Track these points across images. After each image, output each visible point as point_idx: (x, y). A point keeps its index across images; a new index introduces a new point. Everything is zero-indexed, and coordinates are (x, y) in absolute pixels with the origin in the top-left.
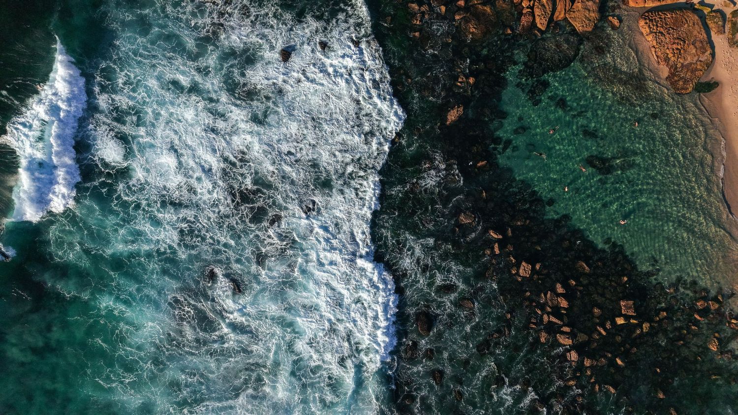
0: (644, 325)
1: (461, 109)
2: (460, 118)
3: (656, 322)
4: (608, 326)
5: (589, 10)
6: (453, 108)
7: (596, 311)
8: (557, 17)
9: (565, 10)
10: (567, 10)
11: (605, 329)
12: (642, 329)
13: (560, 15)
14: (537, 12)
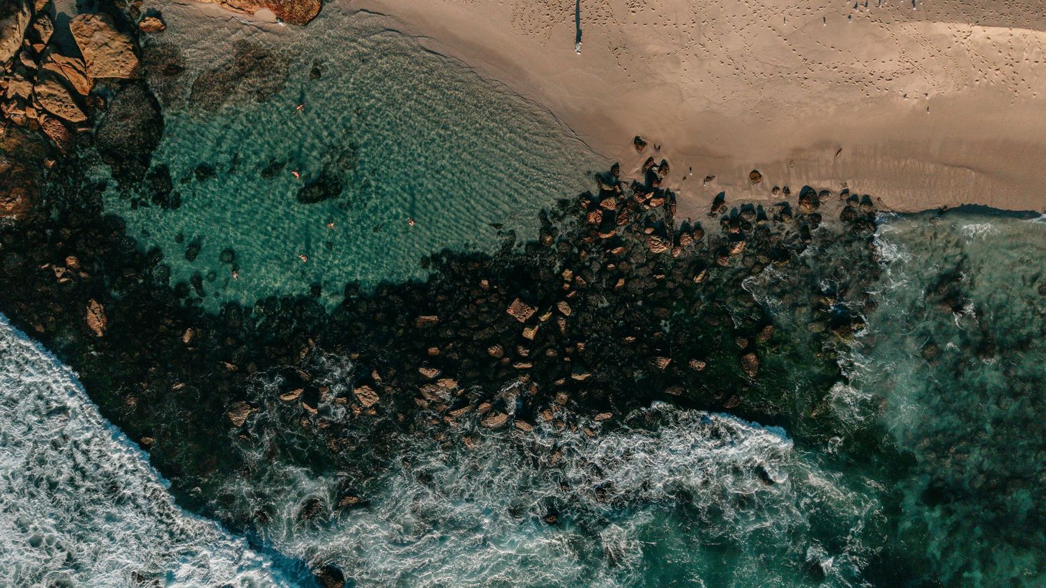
0: (560, 309)
1: (95, 304)
2: (108, 314)
3: (571, 290)
4: (524, 352)
5: (106, 44)
6: (86, 314)
7: (492, 351)
8: (84, 90)
9: (80, 72)
10: (82, 70)
11: (525, 360)
12: (562, 315)
13: (82, 84)
14: (52, 108)
